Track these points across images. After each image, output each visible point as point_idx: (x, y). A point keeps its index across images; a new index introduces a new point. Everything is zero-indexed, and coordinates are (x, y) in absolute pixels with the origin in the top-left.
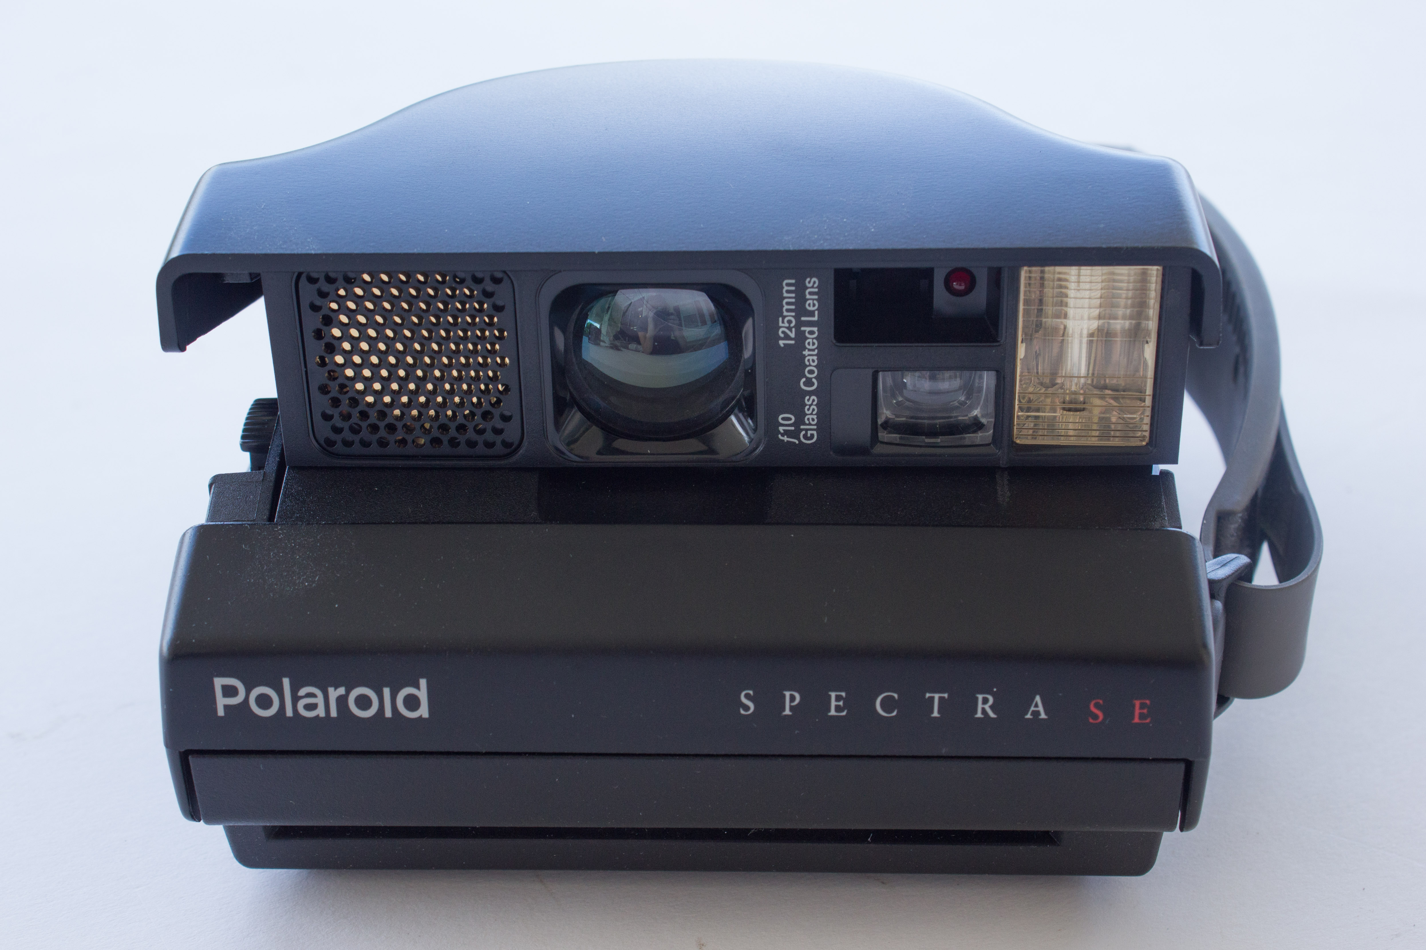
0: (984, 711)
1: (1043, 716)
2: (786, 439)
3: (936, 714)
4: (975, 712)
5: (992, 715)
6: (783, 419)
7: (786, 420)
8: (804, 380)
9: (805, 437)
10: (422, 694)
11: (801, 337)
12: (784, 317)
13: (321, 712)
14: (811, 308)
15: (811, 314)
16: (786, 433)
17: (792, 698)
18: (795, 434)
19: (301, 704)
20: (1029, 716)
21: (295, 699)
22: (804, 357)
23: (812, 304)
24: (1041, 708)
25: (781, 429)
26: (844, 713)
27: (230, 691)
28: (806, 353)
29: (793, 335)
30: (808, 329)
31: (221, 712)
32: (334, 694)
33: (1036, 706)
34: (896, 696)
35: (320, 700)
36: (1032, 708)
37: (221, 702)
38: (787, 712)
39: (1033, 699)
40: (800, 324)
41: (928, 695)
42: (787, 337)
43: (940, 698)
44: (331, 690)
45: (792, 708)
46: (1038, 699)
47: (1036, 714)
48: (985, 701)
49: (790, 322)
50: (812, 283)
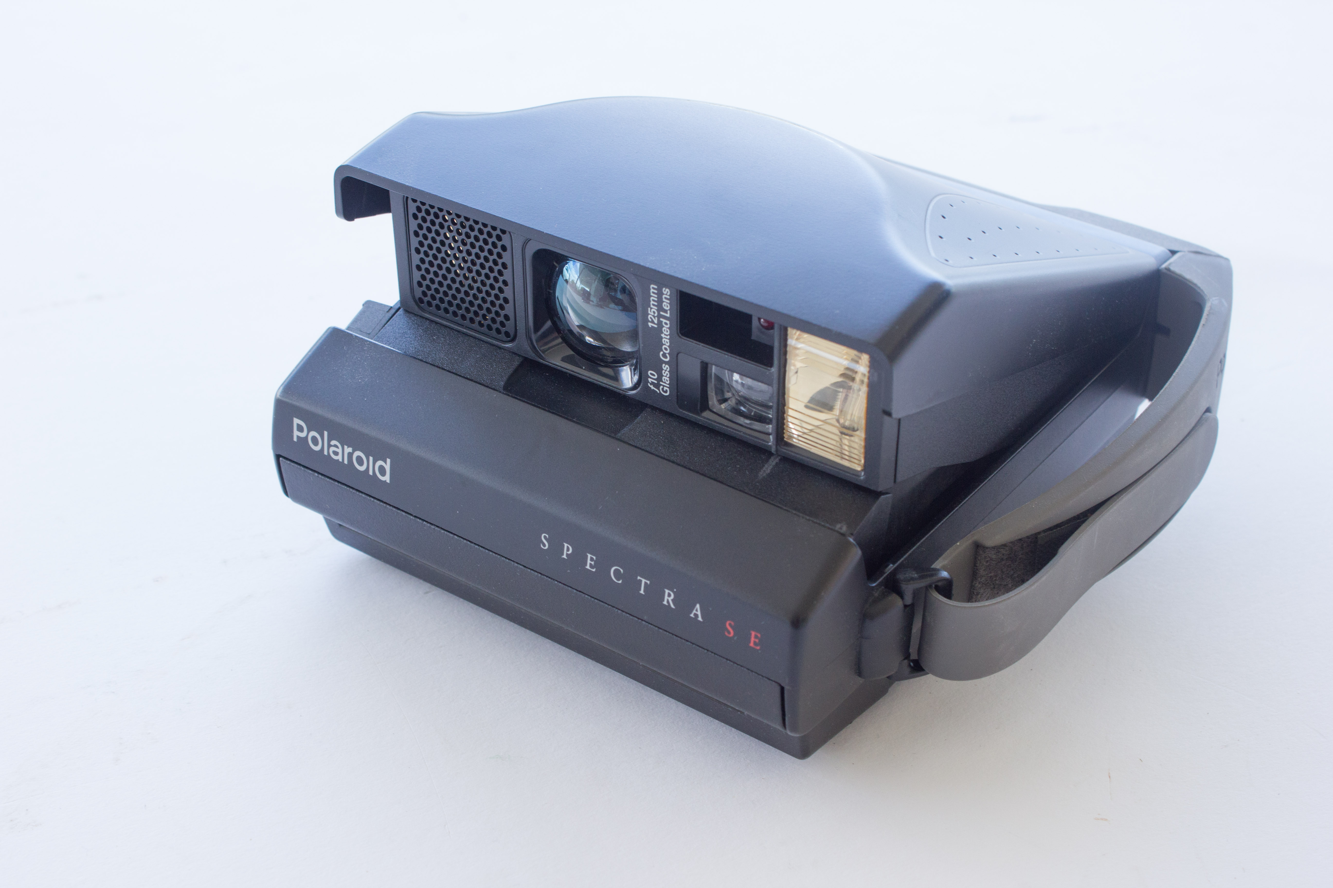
0: (668, 602)
1: (700, 619)
2: (652, 387)
3: (642, 592)
4: (663, 600)
5: (672, 606)
6: (651, 374)
7: (652, 376)
8: (661, 353)
9: (663, 389)
10: (388, 467)
11: (660, 324)
12: (651, 308)
13: (339, 458)
14: (665, 308)
15: (666, 311)
16: (652, 383)
17: (568, 549)
18: (657, 386)
19: (332, 449)
20: (692, 615)
21: (329, 446)
22: (662, 338)
23: (666, 305)
24: (699, 613)
25: (650, 380)
26: (594, 570)
27: (300, 429)
28: (663, 335)
29: (656, 321)
30: (664, 321)
31: (295, 439)
32: (348, 450)
33: (697, 610)
34: (622, 571)
35: (340, 451)
36: (694, 611)
37: (296, 433)
38: (565, 556)
39: (695, 605)
40: (659, 316)
41: (639, 578)
42: (653, 322)
43: (645, 583)
44: (346, 447)
45: (567, 554)
46: (698, 606)
47: (696, 615)
48: (669, 595)
49: (654, 312)
50: (666, 292)
